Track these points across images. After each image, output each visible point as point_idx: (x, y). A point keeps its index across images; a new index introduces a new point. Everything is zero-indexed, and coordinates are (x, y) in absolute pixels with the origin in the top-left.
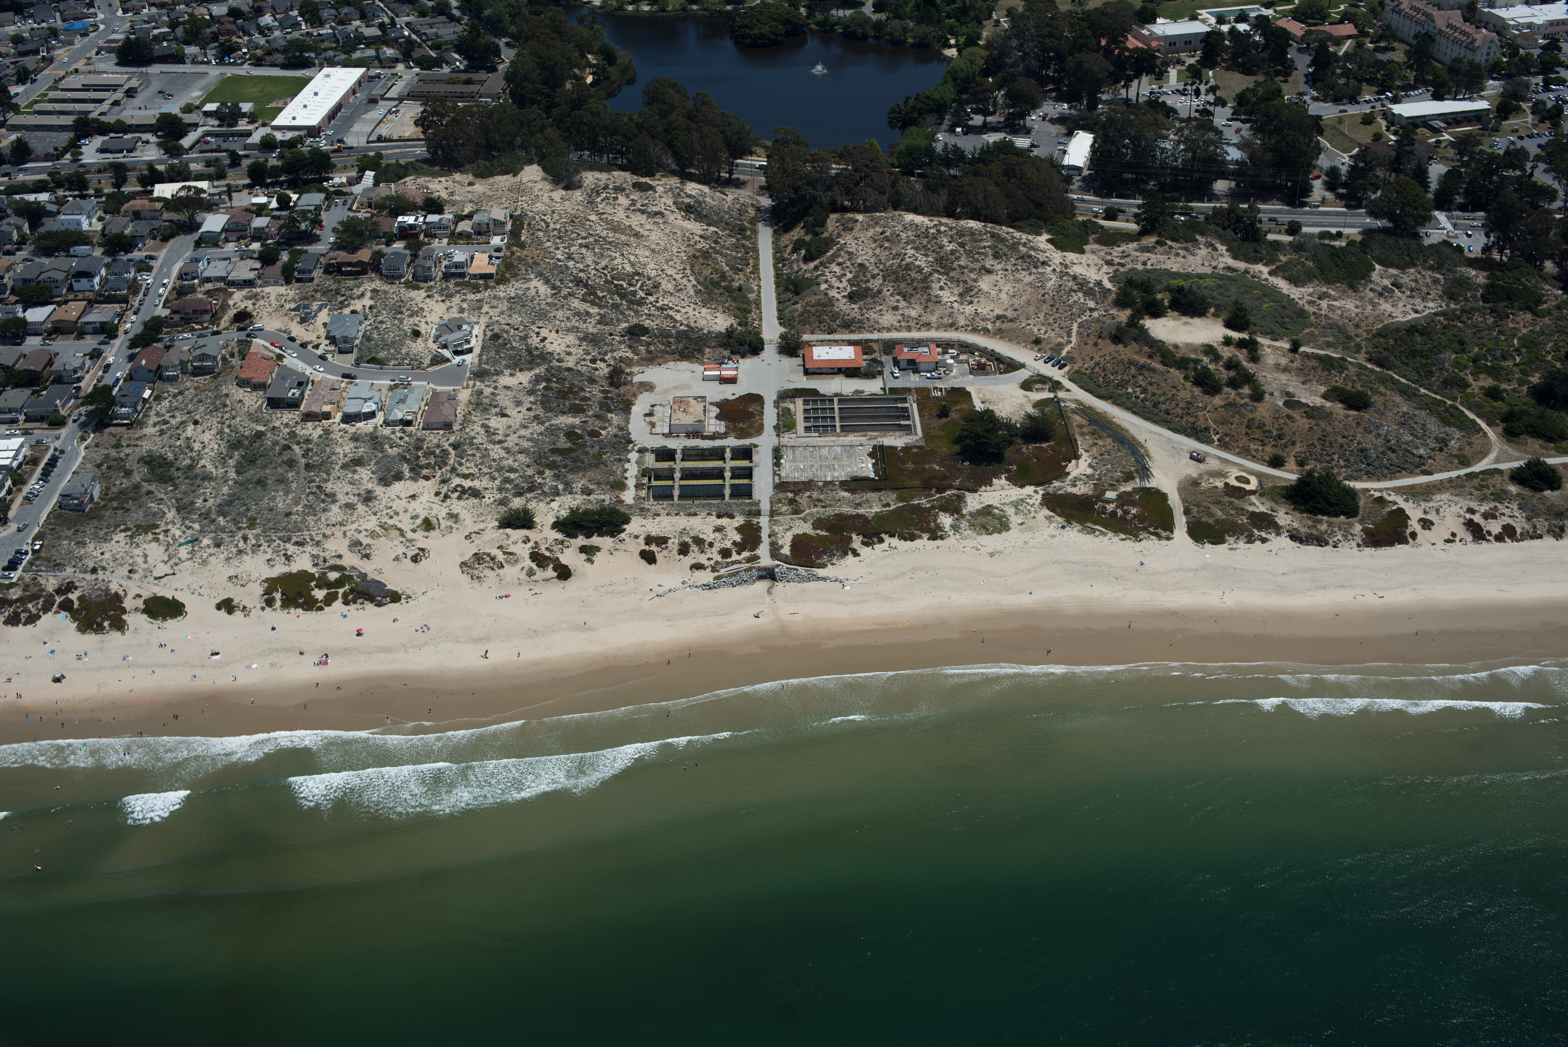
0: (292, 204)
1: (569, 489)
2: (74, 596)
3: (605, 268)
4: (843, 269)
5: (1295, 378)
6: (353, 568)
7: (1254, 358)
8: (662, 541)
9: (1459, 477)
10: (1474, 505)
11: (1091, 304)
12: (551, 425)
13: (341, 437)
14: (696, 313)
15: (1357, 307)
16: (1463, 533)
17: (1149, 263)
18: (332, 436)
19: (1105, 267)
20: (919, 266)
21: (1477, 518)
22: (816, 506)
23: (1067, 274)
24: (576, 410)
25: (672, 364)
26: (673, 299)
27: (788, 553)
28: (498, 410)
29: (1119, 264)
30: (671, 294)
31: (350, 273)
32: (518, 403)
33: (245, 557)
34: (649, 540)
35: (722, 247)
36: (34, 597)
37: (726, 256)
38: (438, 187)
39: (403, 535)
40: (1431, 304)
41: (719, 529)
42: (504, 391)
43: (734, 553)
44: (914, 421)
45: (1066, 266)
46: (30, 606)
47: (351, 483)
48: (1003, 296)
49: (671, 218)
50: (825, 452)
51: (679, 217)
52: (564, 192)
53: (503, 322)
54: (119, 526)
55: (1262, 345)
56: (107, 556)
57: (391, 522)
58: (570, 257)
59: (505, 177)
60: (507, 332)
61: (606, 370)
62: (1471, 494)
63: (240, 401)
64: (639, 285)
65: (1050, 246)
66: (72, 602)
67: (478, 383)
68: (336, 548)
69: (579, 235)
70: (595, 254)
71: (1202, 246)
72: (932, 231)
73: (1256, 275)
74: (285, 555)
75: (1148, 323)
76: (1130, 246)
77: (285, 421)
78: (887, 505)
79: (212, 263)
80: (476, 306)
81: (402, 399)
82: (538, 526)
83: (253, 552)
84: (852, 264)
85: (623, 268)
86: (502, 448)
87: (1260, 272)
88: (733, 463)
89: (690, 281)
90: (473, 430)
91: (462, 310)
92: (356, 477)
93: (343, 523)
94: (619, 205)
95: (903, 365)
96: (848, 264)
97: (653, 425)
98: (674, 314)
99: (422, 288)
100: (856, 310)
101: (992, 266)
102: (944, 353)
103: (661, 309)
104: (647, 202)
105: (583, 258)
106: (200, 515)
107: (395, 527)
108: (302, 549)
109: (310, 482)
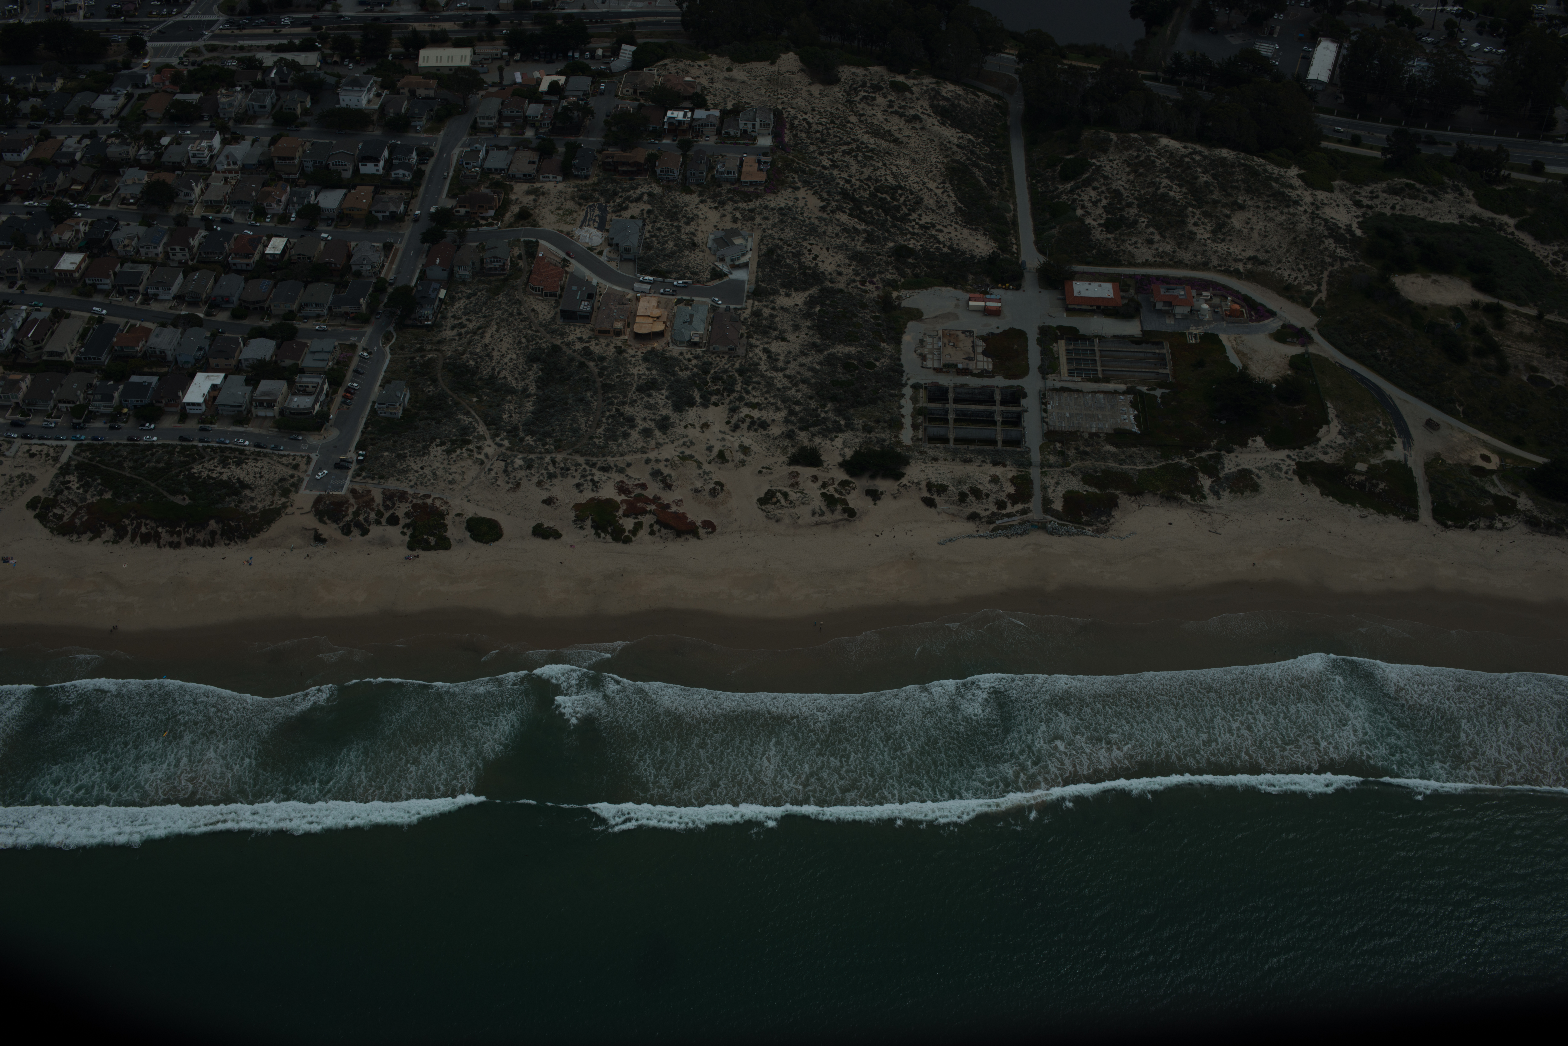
0: (560, 87)
1: (850, 426)
2: (401, 511)
3: (869, 178)
4: (1099, 194)
5: (1539, 350)
6: (656, 498)
7: (1500, 325)
8: (941, 489)
11: (1341, 252)
12: (829, 354)
14: (958, 233)
17: (1398, 207)
18: (625, 355)
19: (1354, 209)
20: (1174, 199)
22: (1082, 459)
23: (1318, 216)
24: (850, 339)
25: (936, 289)
26: (935, 217)
27: (1060, 509)
28: (776, 333)
29: (1367, 207)
30: (933, 211)
31: (625, 173)
32: (796, 328)
33: (555, 481)
34: (930, 486)
35: (979, 158)
37: (982, 168)
38: (698, 73)
39: (700, 467)
41: (995, 479)
42: (782, 312)
43: (1009, 504)
44: (1170, 370)
45: (1317, 207)
47: (647, 407)
48: (1255, 235)
49: (929, 123)
50: (1089, 398)
51: (936, 123)
52: (822, 87)
53: (776, 236)
54: (435, 440)
55: (1509, 311)
56: (427, 471)
57: (688, 452)
58: (834, 166)
59: (762, 64)
60: (781, 248)
61: (876, 294)
63: (534, 310)
64: (902, 199)
65: (1300, 182)
66: (399, 516)
67: (756, 303)
68: (638, 477)
69: (841, 139)
70: (858, 162)
71: (1449, 190)
72: (1187, 160)
73: (1502, 227)
74: (592, 480)
75: (1398, 280)
76: (1379, 186)
77: (579, 335)
78: (1150, 463)
79: (491, 152)
80: (749, 217)
81: (688, 318)
82: (825, 465)
83: (563, 476)
84: (1108, 189)
85: (886, 180)
86: (785, 376)
87: (1506, 224)
88: (1003, 408)
89: (949, 196)
90: (756, 355)
91: (735, 220)
92: (652, 401)
93: (643, 451)
94: (878, 106)
95: (1159, 306)
96: (1104, 188)
97: (923, 358)
98: (937, 233)
99: (694, 192)
100: (1112, 241)
101: (1245, 201)
102: (1200, 295)
103: (924, 227)
104: (903, 103)
105: (847, 166)
106: (508, 432)
107: (692, 458)
108: (607, 475)
109: (608, 404)
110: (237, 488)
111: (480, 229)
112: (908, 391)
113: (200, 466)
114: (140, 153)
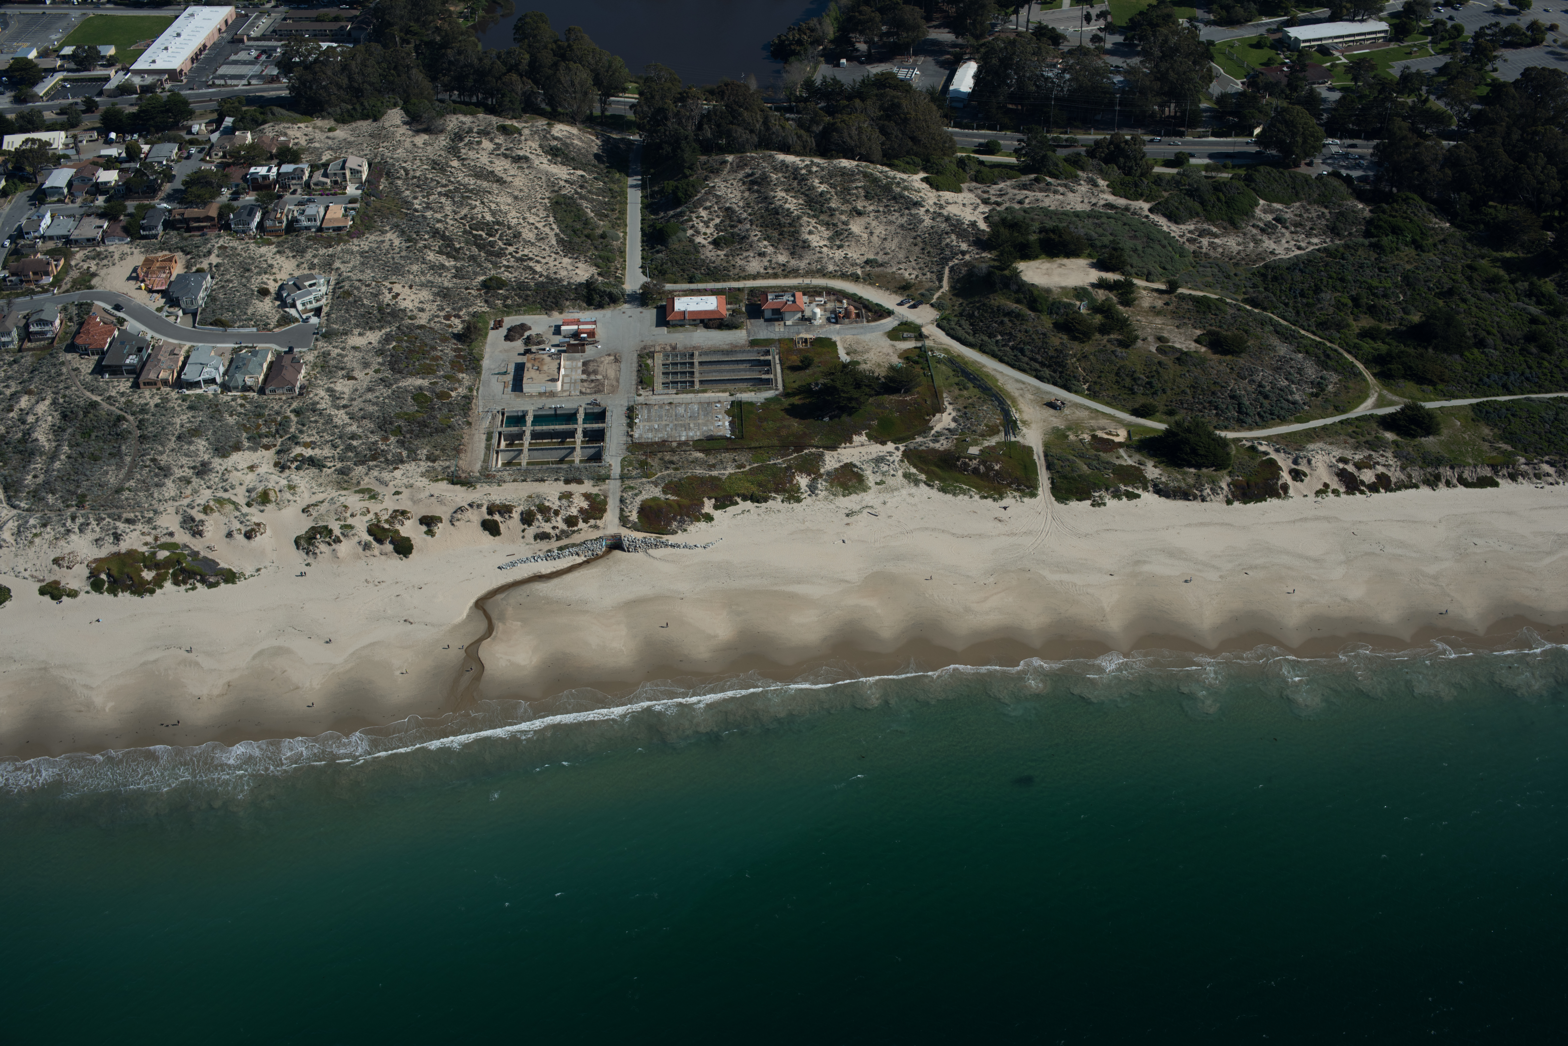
0: (142, 156)
3: (464, 217)
4: (711, 213)
5: (1170, 322)
6: (186, 546)
7: (1129, 302)
8: (505, 510)
9: (1334, 424)
10: (1348, 454)
11: (964, 246)
12: (398, 388)
13: (179, 405)
14: (556, 263)
15: (1238, 244)
16: (1335, 484)
17: (1027, 201)
18: (170, 404)
19: (982, 206)
20: (789, 210)
21: (1350, 468)
22: (667, 468)
23: (940, 215)
24: (425, 372)
26: (533, 249)
27: (637, 519)
28: (344, 372)
29: (996, 203)
30: (533, 244)
31: (197, 229)
32: (366, 365)
33: (73, 537)
34: (492, 509)
35: (589, 192)
37: (591, 201)
38: (297, 134)
39: (237, 509)
40: (1315, 240)
41: (565, 496)
42: (352, 352)
43: (580, 521)
44: (775, 375)
45: (941, 207)
47: (186, 455)
48: (875, 239)
49: (537, 162)
50: (681, 410)
51: (545, 161)
52: (426, 137)
53: (355, 278)
55: (1138, 287)
57: (226, 495)
59: (367, 122)
60: (358, 289)
61: (460, 327)
62: (1345, 442)
63: (76, 369)
64: (498, 235)
65: (925, 185)
67: (325, 344)
68: (168, 525)
69: (438, 183)
70: (454, 202)
71: (1083, 182)
72: (804, 172)
73: (1137, 212)
74: (115, 534)
75: (1021, 266)
76: (1008, 183)
77: (122, 390)
78: (741, 466)
79: (56, 222)
80: (328, 263)
81: (243, 363)
83: (81, 531)
84: (720, 208)
85: (483, 217)
86: (346, 413)
87: (1140, 208)
88: (585, 426)
89: (552, 229)
90: (317, 394)
91: (312, 266)
92: (192, 448)
93: (176, 498)
94: (483, 149)
95: (768, 315)
96: (716, 208)
97: (505, 384)
98: (533, 265)
99: (272, 244)
100: (722, 257)
101: (864, 207)
102: (811, 301)
103: (521, 260)
104: (511, 145)
105: (441, 207)
106: (28, 493)
107: (230, 501)
108: (132, 527)
109: (143, 455)
111: (34, 297)
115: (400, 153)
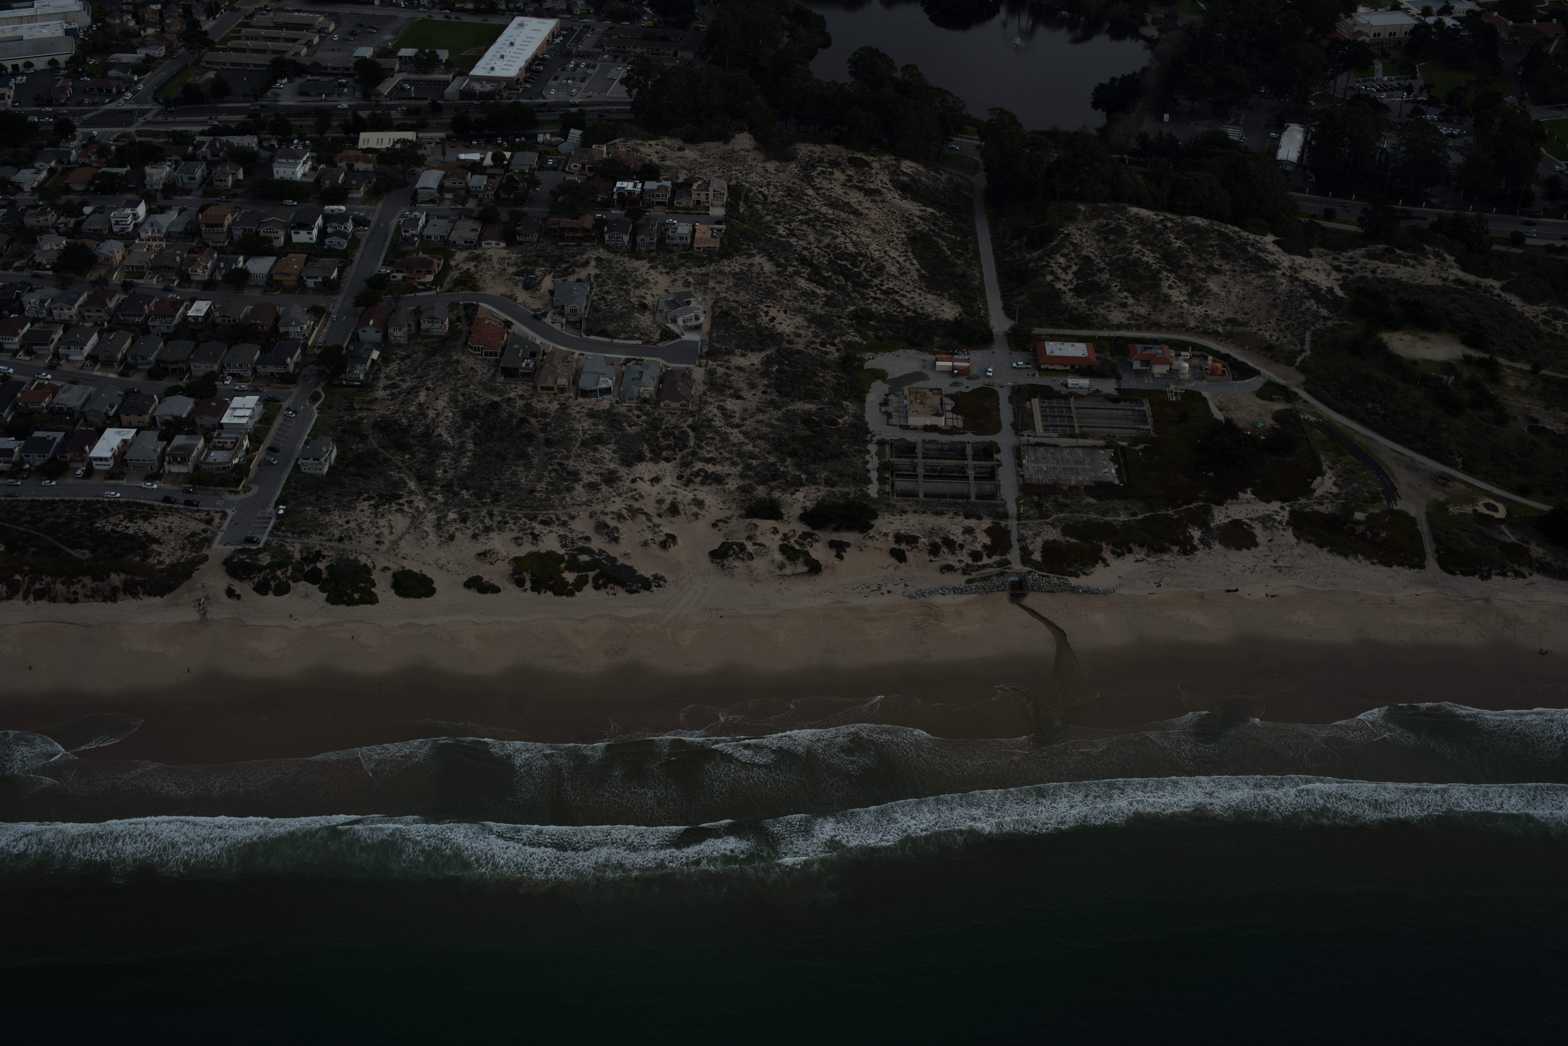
0: (507, 162)
1: (812, 480)
2: (322, 565)
3: (828, 246)
4: (1068, 260)
5: (1537, 402)
6: (601, 552)
7: (1495, 380)
8: (912, 540)
11: (1324, 312)
12: (788, 411)
13: (579, 412)
14: (922, 298)
17: (1379, 271)
18: (570, 411)
19: (1334, 273)
20: (1147, 263)
22: (1062, 511)
23: (1297, 279)
24: (811, 397)
25: (901, 352)
26: (898, 283)
27: (1039, 559)
29: (1348, 271)
30: (896, 277)
31: (573, 239)
32: (752, 386)
33: (492, 535)
34: (899, 538)
35: (942, 229)
36: (283, 565)
37: (945, 239)
38: (649, 151)
39: (649, 519)
41: (968, 531)
42: (737, 372)
43: (985, 556)
44: (1151, 426)
45: (1296, 271)
46: (279, 573)
47: (592, 462)
48: (1233, 298)
49: (889, 196)
50: (1066, 454)
51: (897, 196)
52: (778, 164)
53: (731, 299)
54: (362, 495)
55: (1503, 366)
56: (353, 525)
57: (636, 505)
58: (791, 233)
59: (715, 144)
60: (736, 310)
61: (836, 355)
63: (472, 369)
64: (863, 266)
65: (1277, 248)
66: (320, 570)
67: (710, 362)
68: (583, 530)
69: (798, 210)
70: (817, 231)
71: (1430, 256)
72: (1158, 226)
73: (1488, 290)
74: (532, 534)
75: (1385, 336)
76: (1357, 252)
77: (520, 393)
78: (1134, 514)
79: (431, 222)
80: (702, 282)
81: (637, 375)
82: (785, 518)
83: (500, 529)
84: (1077, 256)
85: (846, 247)
86: (741, 432)
87: (1491, 286)
88: (975, 462)
89: (912, 264)
90: (710, 412)
91: (687, 284)
92: (598, 455)
93: (588, 503)
94: (835, 180)
95: (1137, 365)
96: (1073, 255)
97: (889, 415)
98: (900, 298)
99: (645, 259)
100: (1084, 304)
101: (1220, 266)
102: (1178, 355)
103: (886, 293)
104: (863, 178)
105: (805, 234)
106: (442, 487)
107: (641, 511)
108: (548, 529)
109: (551, 459)
110: (144, 543)
111: (418, 294)
112: (873, 448)
113: (104, 521)
114: (59, 221)
115: (754, 178)
